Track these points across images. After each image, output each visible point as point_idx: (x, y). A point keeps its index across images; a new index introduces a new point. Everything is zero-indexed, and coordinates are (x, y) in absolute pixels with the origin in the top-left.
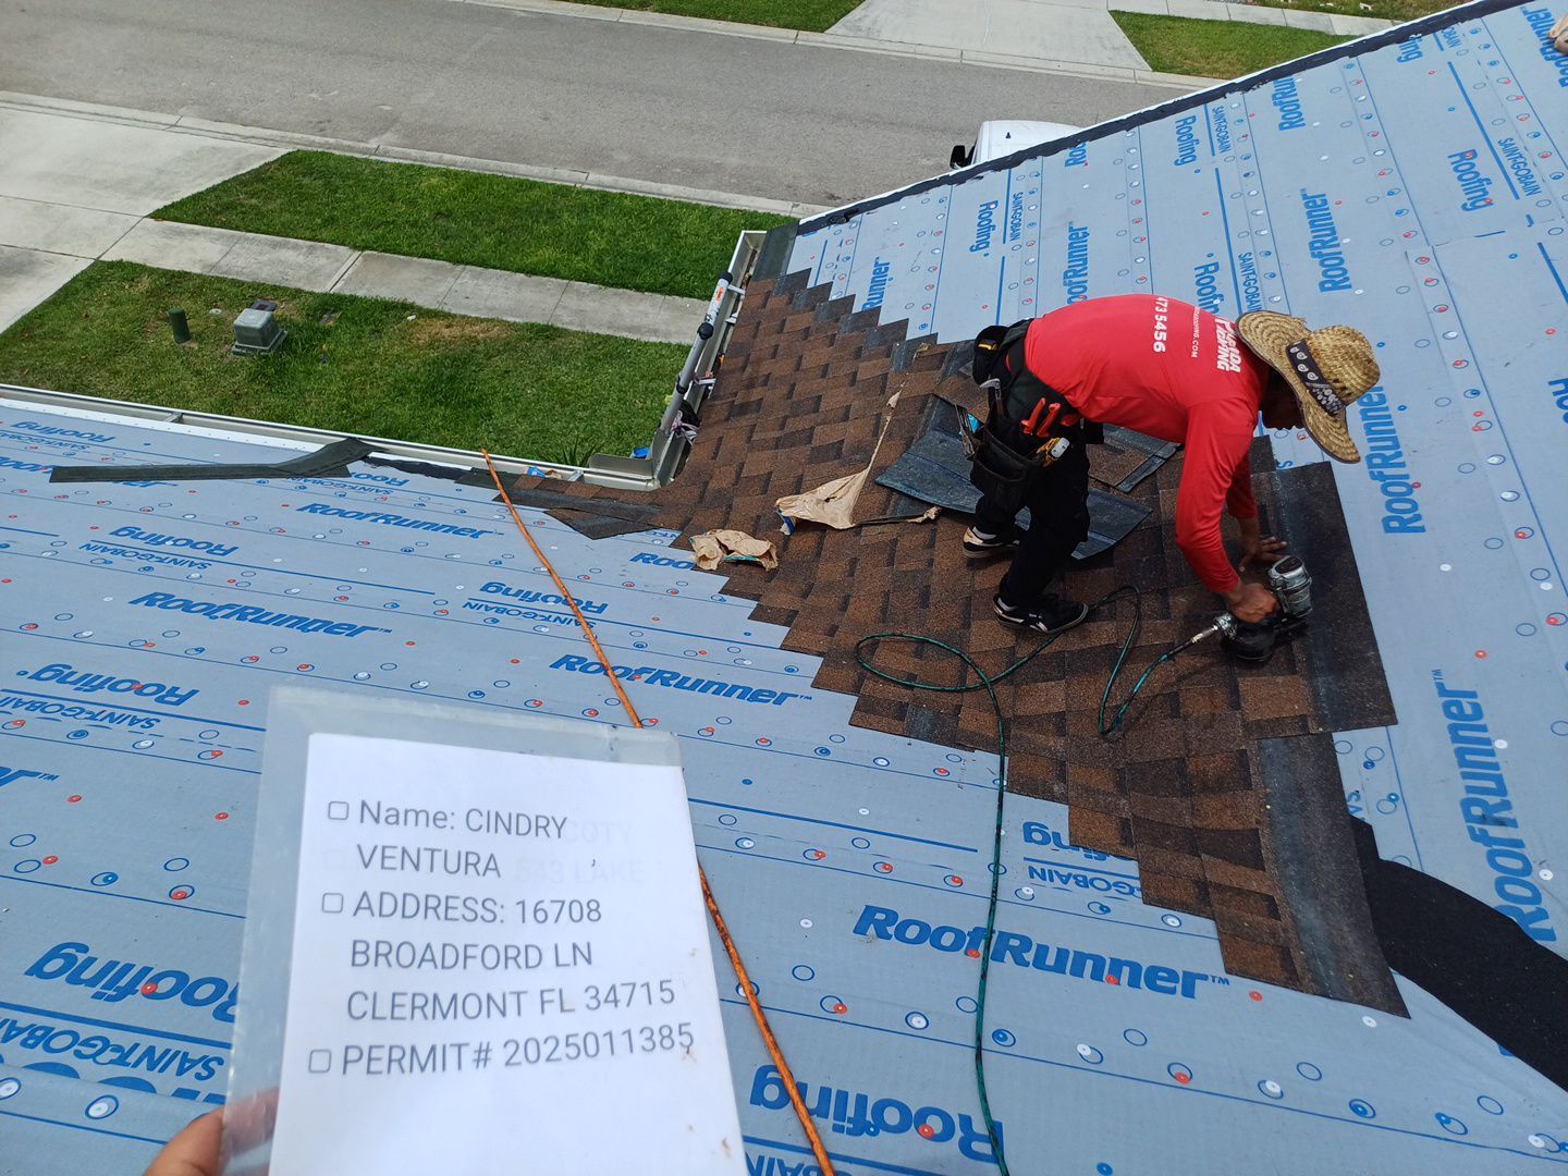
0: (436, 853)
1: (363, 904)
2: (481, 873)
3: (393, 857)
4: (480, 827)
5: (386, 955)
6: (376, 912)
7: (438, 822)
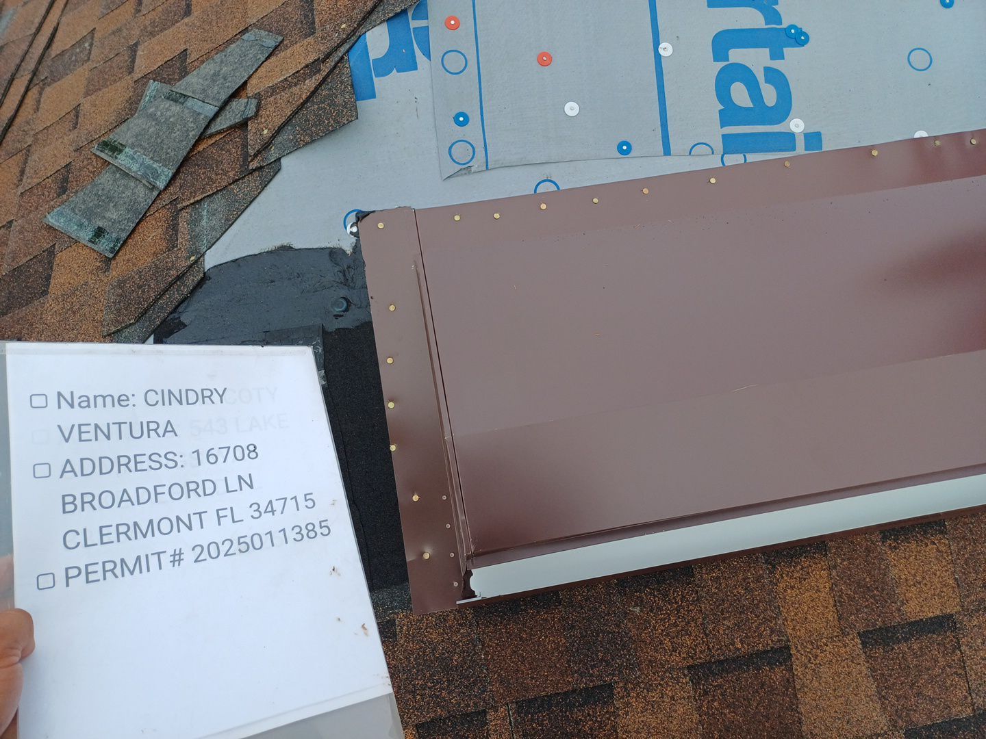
0: (122, 425)
1: (68, 468)
2: (161, 435)
3: (89, 432)
4: (157, 402)
5: (90, 502)
6: (78, 470)
7: (122, 403)
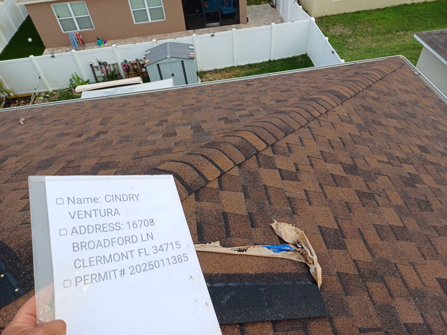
0: (96, 211)
1: (74, 231)
2: (113, 215)
3: (82, 214)
4: (111, 200)
5: (85, 246)
6: (79, 232)
7: (95, 201)
